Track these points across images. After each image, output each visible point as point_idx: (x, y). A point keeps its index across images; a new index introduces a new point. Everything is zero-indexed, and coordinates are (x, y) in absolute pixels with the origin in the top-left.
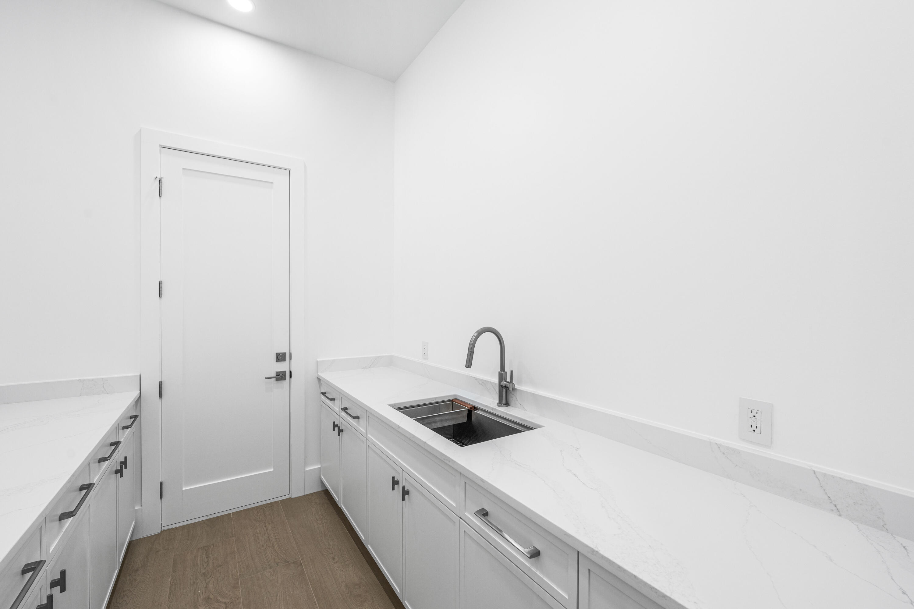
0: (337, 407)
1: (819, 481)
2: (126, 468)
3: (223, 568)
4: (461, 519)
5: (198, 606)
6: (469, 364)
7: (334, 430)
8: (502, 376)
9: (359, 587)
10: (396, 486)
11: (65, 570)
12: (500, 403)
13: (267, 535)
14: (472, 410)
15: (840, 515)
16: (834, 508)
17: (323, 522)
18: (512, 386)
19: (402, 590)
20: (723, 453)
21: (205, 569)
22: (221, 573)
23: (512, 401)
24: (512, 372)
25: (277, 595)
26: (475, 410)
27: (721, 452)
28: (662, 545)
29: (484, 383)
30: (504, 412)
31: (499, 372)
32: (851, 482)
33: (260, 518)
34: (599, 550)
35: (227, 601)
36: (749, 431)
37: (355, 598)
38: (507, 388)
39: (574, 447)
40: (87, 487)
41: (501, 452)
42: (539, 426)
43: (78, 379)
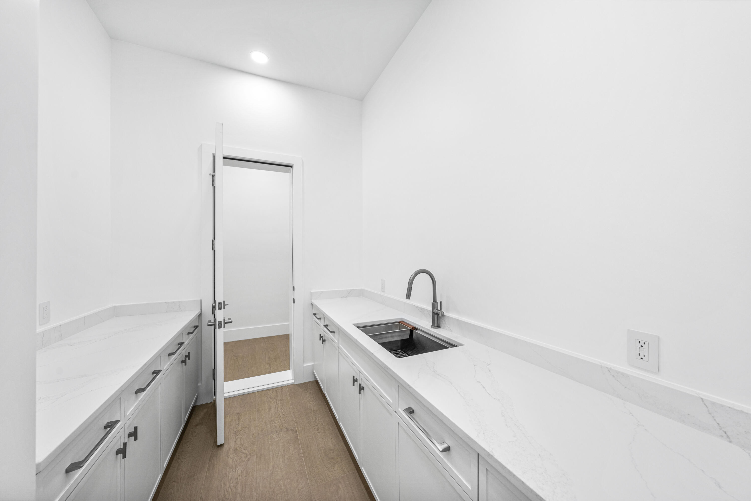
0: (322, 323)
1: (708, 408)
2: (189, 359)
3: (247, 429)
4: (396, 413)
5: (229, 454)
6: (408, 297)
7: (320, 340)
8: (434, 305)
9: (333, 452)
10: (355, 383)
11: (137, 427)
12: (433, 326)
13: (276, 409)
14: (413, 330)
15: (730, 442)
16: (724, 434)
17: (313, 403)
18: (442, 313)
19: (360, 459)
20: (614, 376)
21: (236, 429)
22: (245, 432)
23: (442, 325)
24: (441, 303)
25: (279, 452)
26: (415, 330)
27: (611, 374)
28: (551, 455)
29: (422, 310)
30: (435, 333)
31: (432, 303)
32: (742, 412)
33: (274, 397)
34: (494, 455)
35: (247, 452)
36: (637, 359)
37: (330, 460)
38: (437, 314)
39: (486, 363)
40: (157, 372)
41: (427, 364)
42: (461, 345)
43: (165, 301)
